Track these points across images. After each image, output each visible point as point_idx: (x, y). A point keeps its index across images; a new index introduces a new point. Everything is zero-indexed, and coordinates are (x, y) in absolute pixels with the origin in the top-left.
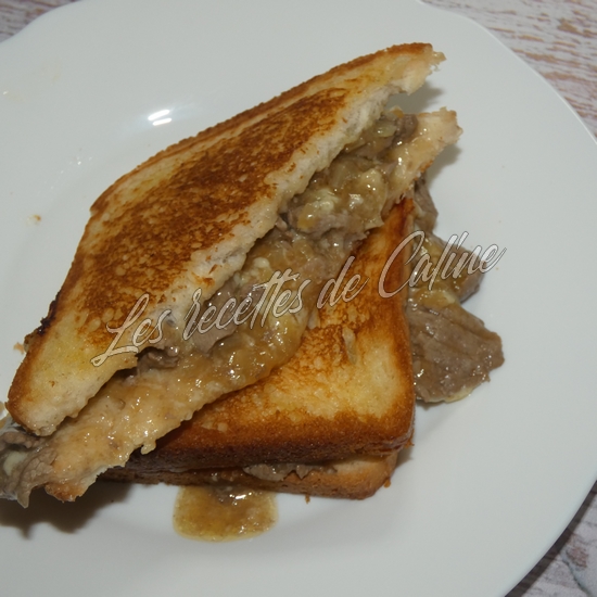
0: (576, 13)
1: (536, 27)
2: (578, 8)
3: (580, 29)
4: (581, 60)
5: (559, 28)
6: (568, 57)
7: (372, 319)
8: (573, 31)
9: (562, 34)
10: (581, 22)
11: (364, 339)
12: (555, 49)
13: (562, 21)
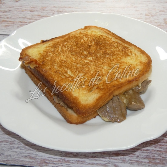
0: (148, 12)
1: (140, 16)
2: (148, 11)
3: (150, 15)
4: (152, 21)
5: (145, 16)
6: (150, 21)
7: (103, 89)
8: (149, 16)
9: (146, 17)
10: (150, 14)
11: (97, 90)
12: (146, 20)
13: (146, 14)
